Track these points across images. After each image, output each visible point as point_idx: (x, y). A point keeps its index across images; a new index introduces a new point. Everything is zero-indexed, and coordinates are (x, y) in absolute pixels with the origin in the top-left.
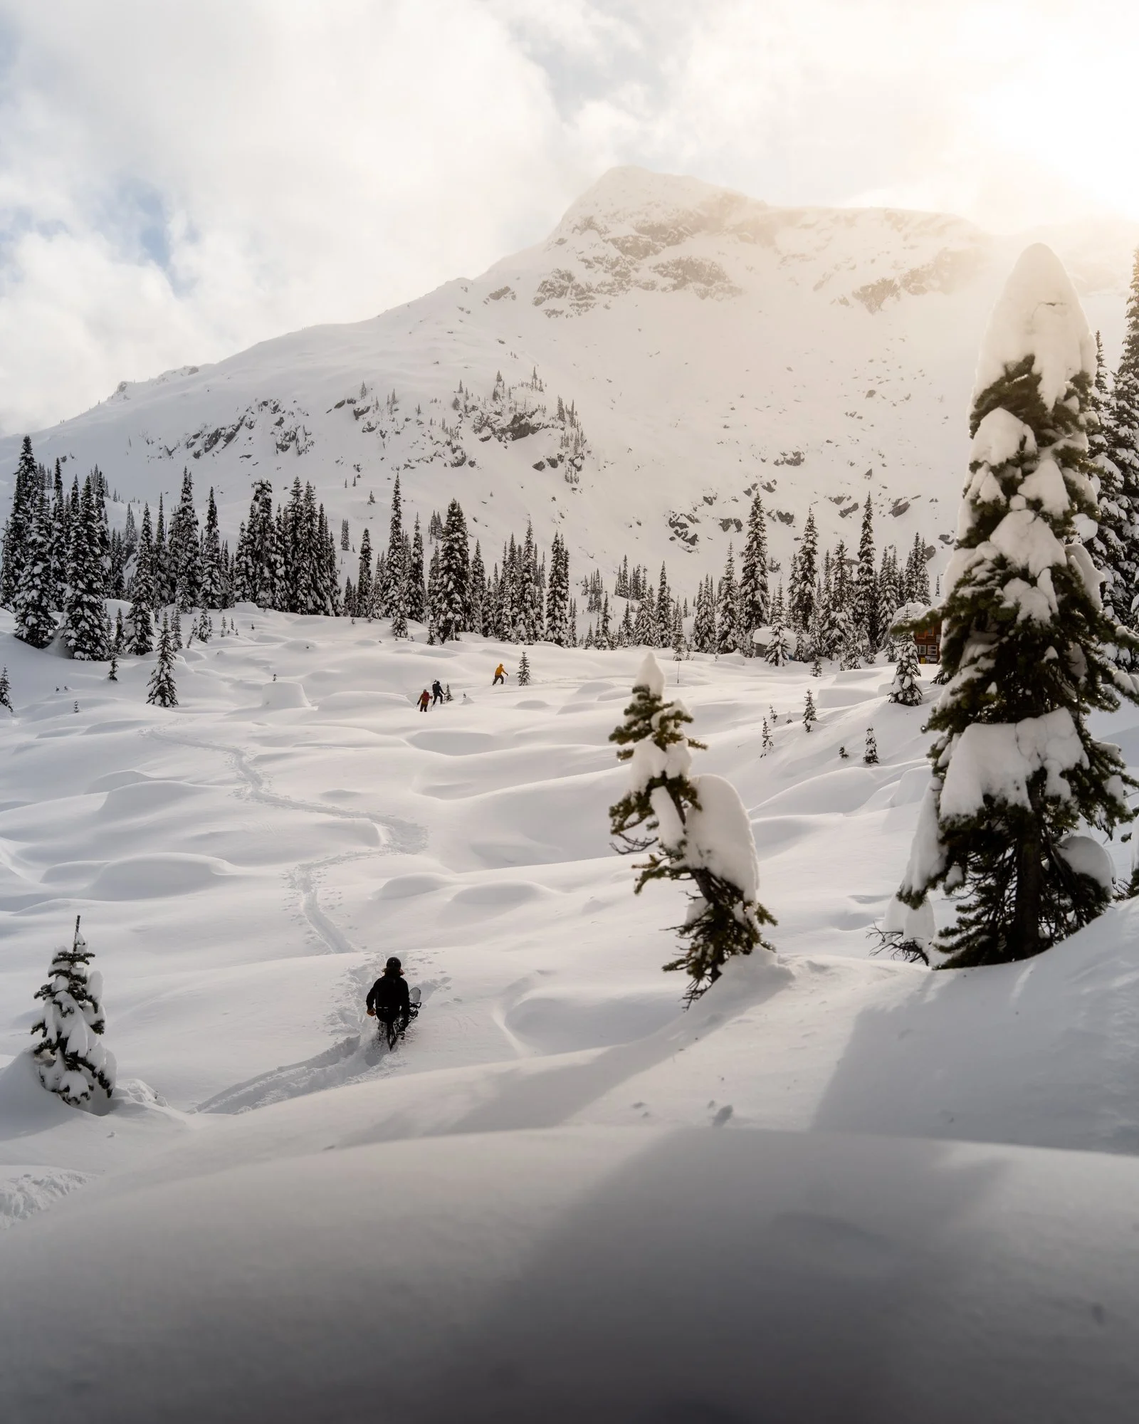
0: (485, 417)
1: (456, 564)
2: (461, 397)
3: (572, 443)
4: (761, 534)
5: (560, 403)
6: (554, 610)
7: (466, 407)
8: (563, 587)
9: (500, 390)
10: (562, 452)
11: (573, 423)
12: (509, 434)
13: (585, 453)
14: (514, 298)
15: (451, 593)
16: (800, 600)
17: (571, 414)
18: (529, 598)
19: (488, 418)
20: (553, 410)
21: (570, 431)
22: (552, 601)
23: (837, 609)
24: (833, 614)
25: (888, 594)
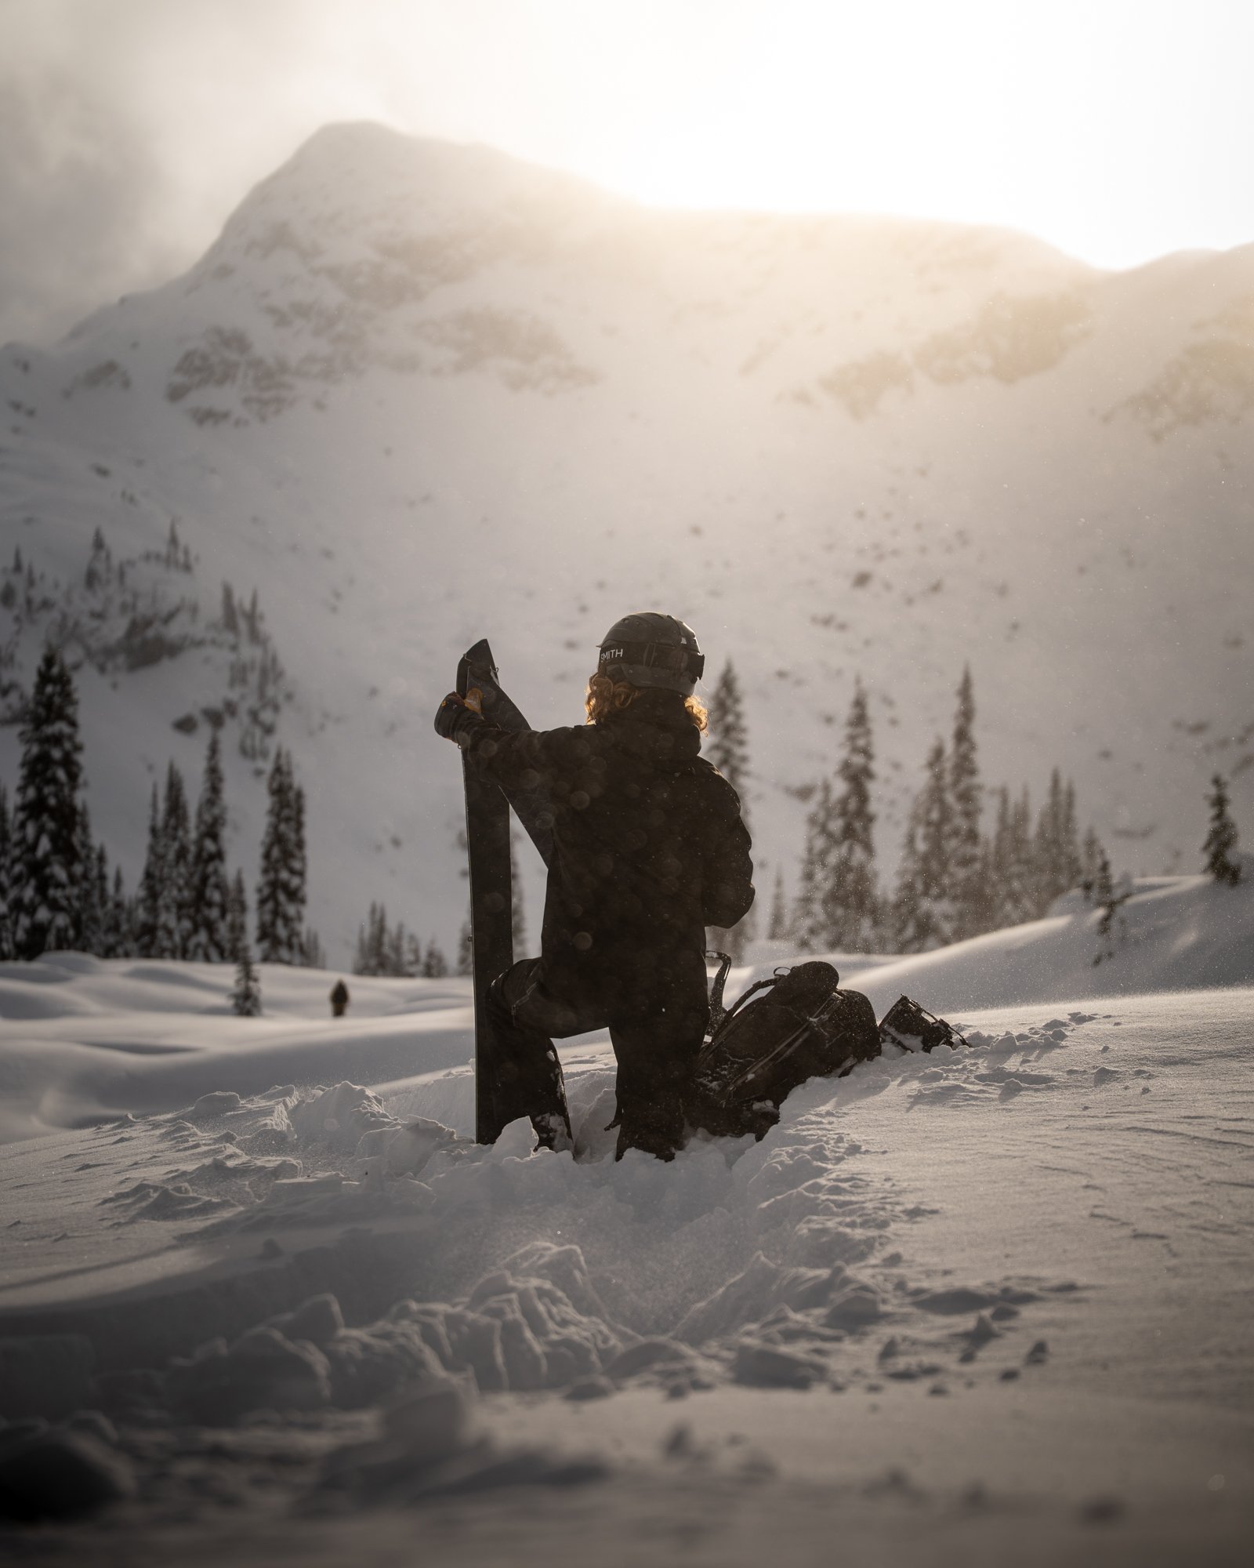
0: (70, 623)
1: (56, 795)
2: (19, 583)
3: (254, 678)
4: (739, 751)
5: (228, 594)
6: (273, 924)
7: (29, 602)
8: (293, 872)
9: (100, 567)
10: (234, 695)
11: (256, 637)
12: (121, 660)
13: (281, 699)
14: (126, 384)
15: (46, 862)
16: (840, 883)
17: (252, 617)
18: (216, 897)
19: (77, 624)
20: (212, 608)
21: (249, 652)
22: (270, 905)
23: (935, 891)
24: (926, 904)
25: (1016, 885)
